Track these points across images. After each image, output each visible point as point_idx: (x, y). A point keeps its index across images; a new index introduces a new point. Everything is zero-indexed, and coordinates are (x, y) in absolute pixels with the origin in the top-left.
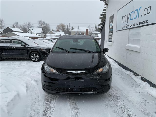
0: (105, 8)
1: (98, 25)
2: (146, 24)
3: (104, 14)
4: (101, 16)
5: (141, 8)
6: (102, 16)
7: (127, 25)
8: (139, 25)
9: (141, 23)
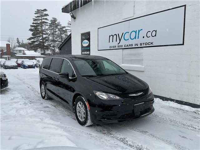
0: (36, 17)
1: (27, 39)
2: (150, 45)
3: (35, 25)
4: (31, 27)
5: (142, 30)
6: (33, 28)
7: (119, 45)
8: (139, 46)
9: (143, 44)
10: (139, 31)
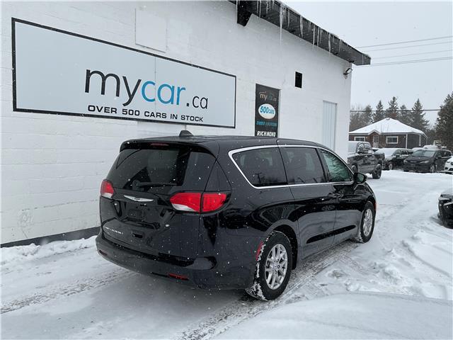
2: (197, 122)
7: (127, 108)
8: (179, 120)
9: (186, 118)
10: (179, 90)
